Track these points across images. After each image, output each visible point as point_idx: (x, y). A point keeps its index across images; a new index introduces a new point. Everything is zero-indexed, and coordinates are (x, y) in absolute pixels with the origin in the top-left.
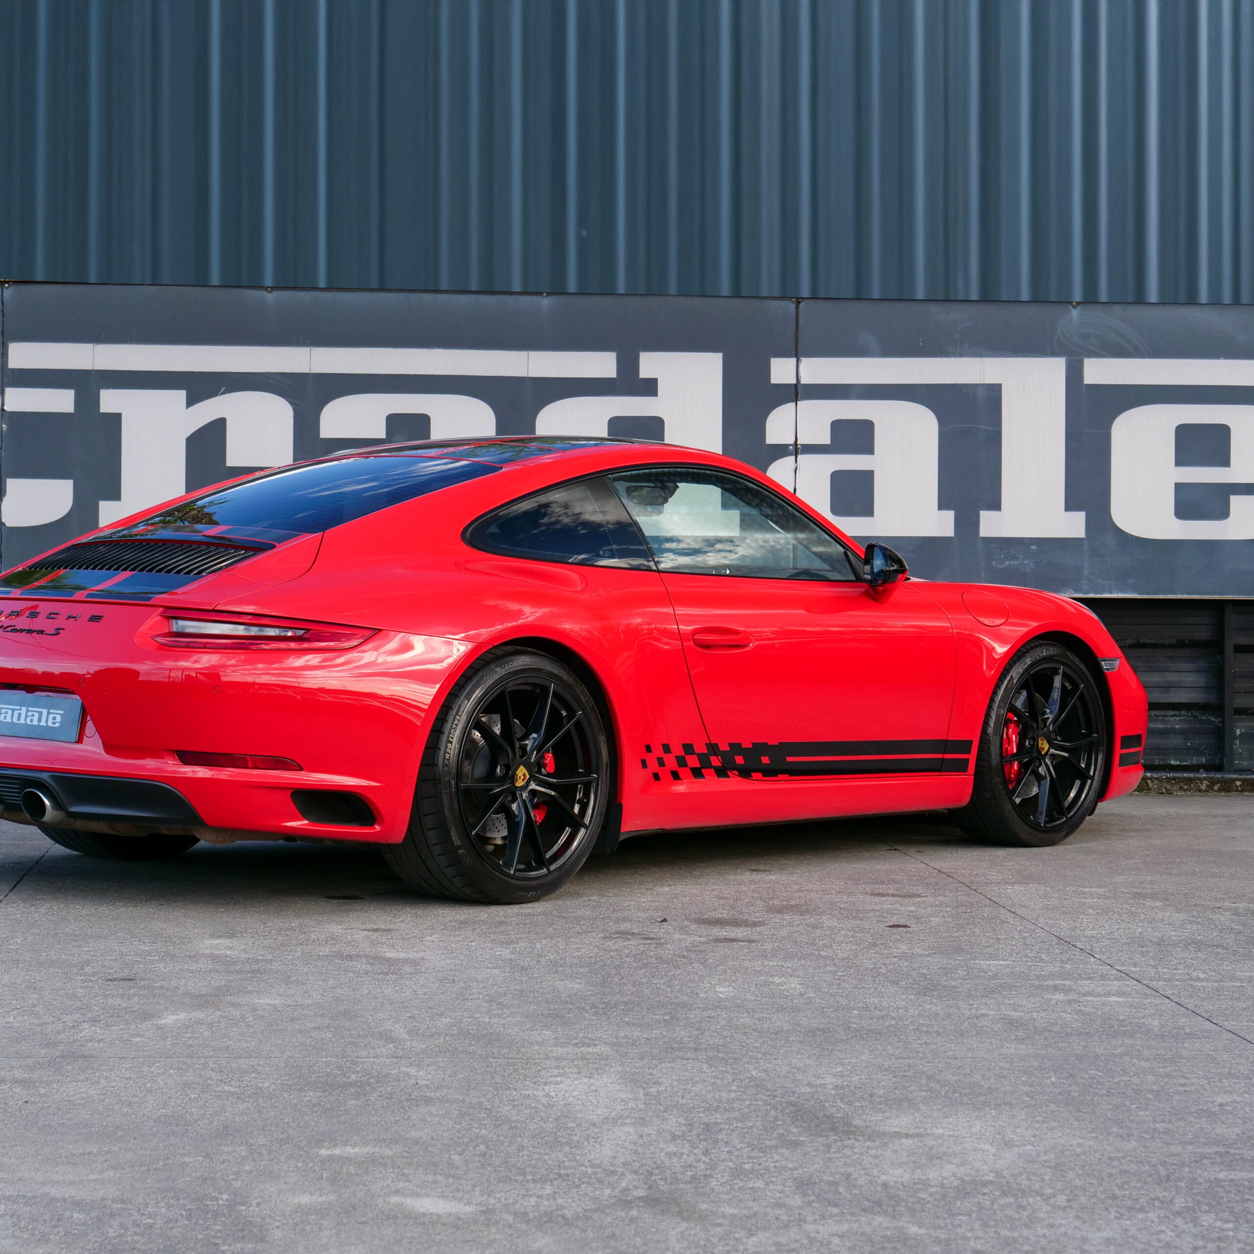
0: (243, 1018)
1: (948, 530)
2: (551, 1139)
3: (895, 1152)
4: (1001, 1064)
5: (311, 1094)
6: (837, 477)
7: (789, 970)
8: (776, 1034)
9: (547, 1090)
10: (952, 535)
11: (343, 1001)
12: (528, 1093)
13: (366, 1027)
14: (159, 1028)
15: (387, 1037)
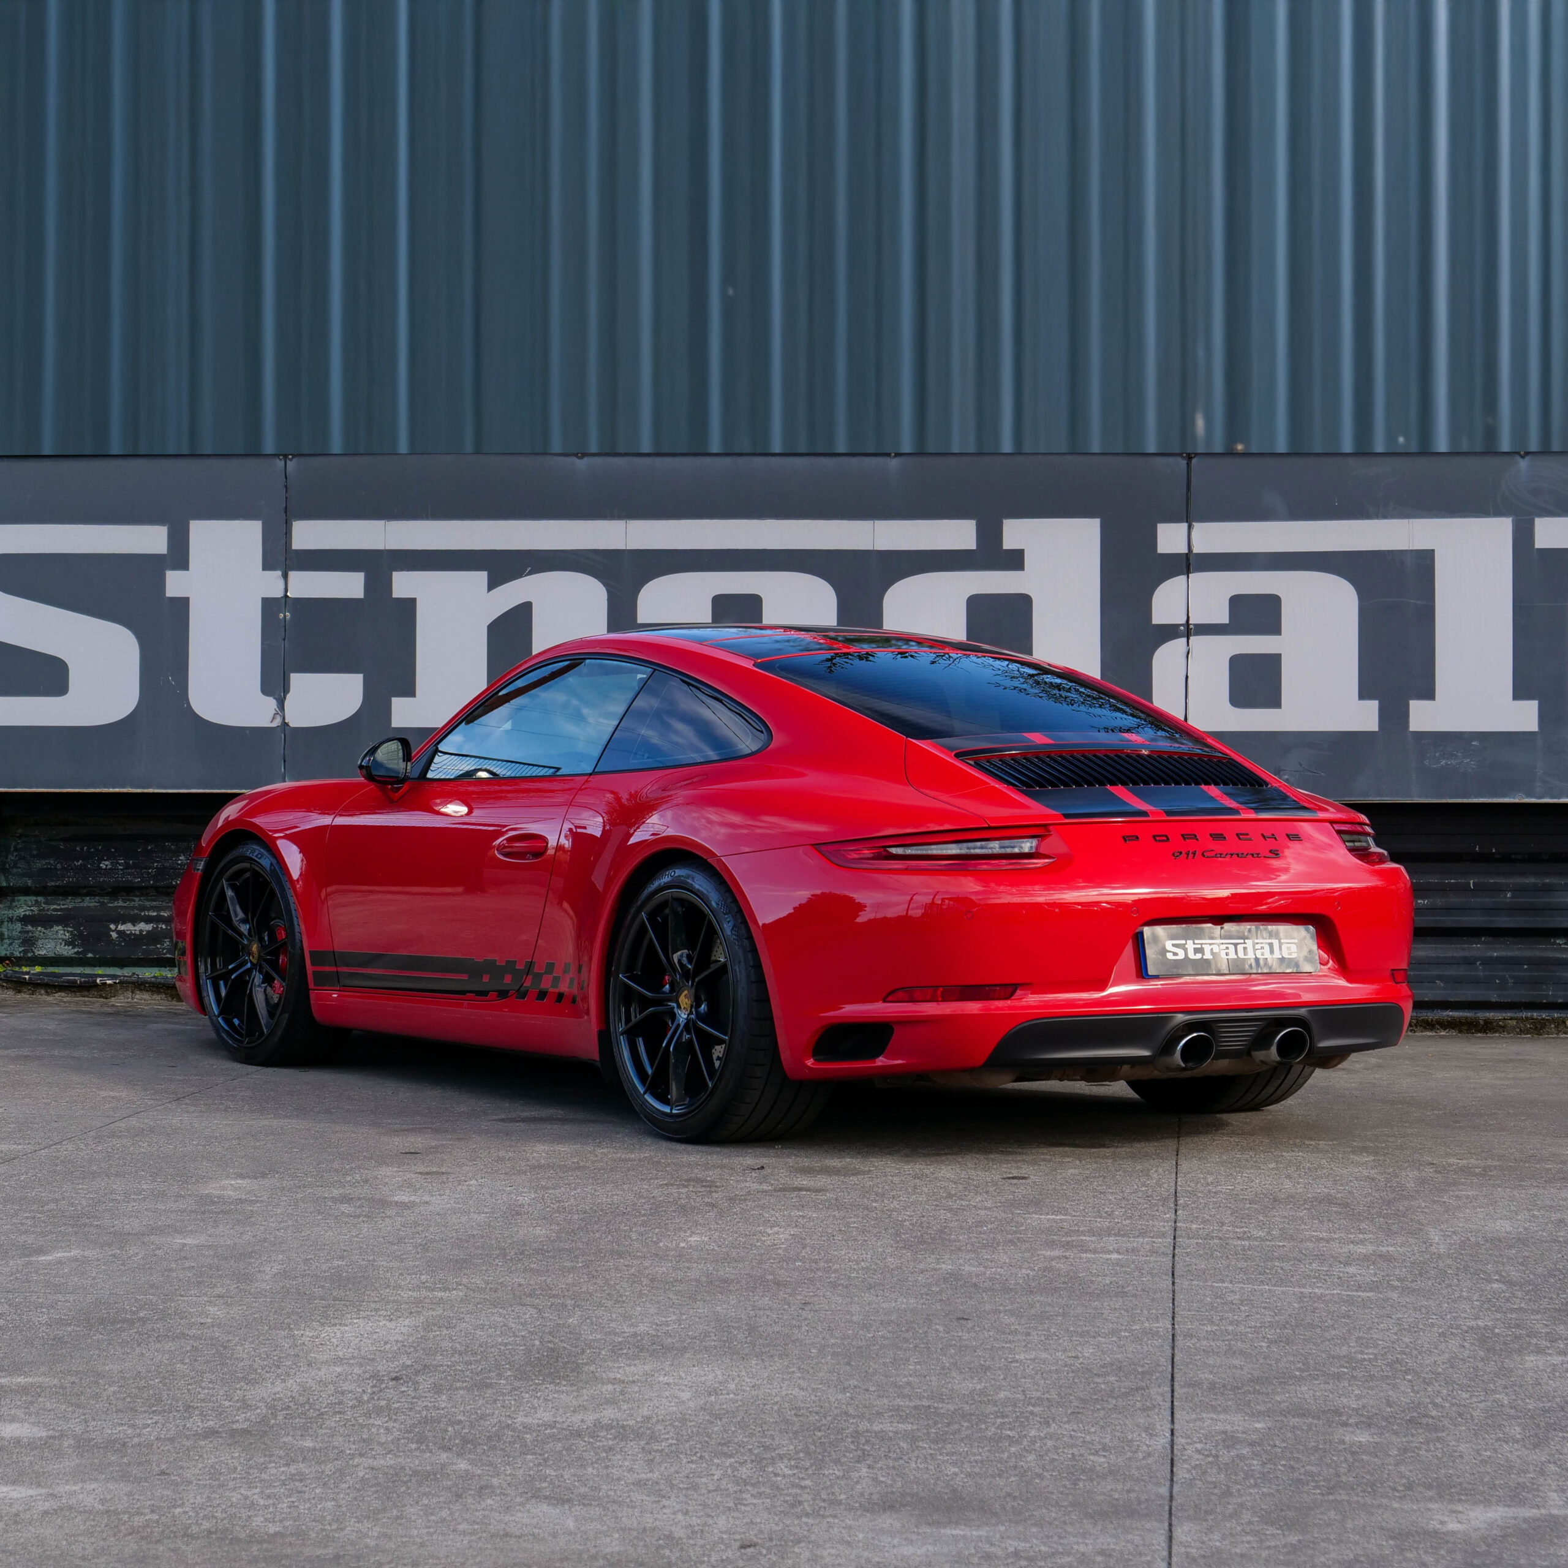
1: (1371, 724)
6: (1238, 663)
10: (1376, 729)
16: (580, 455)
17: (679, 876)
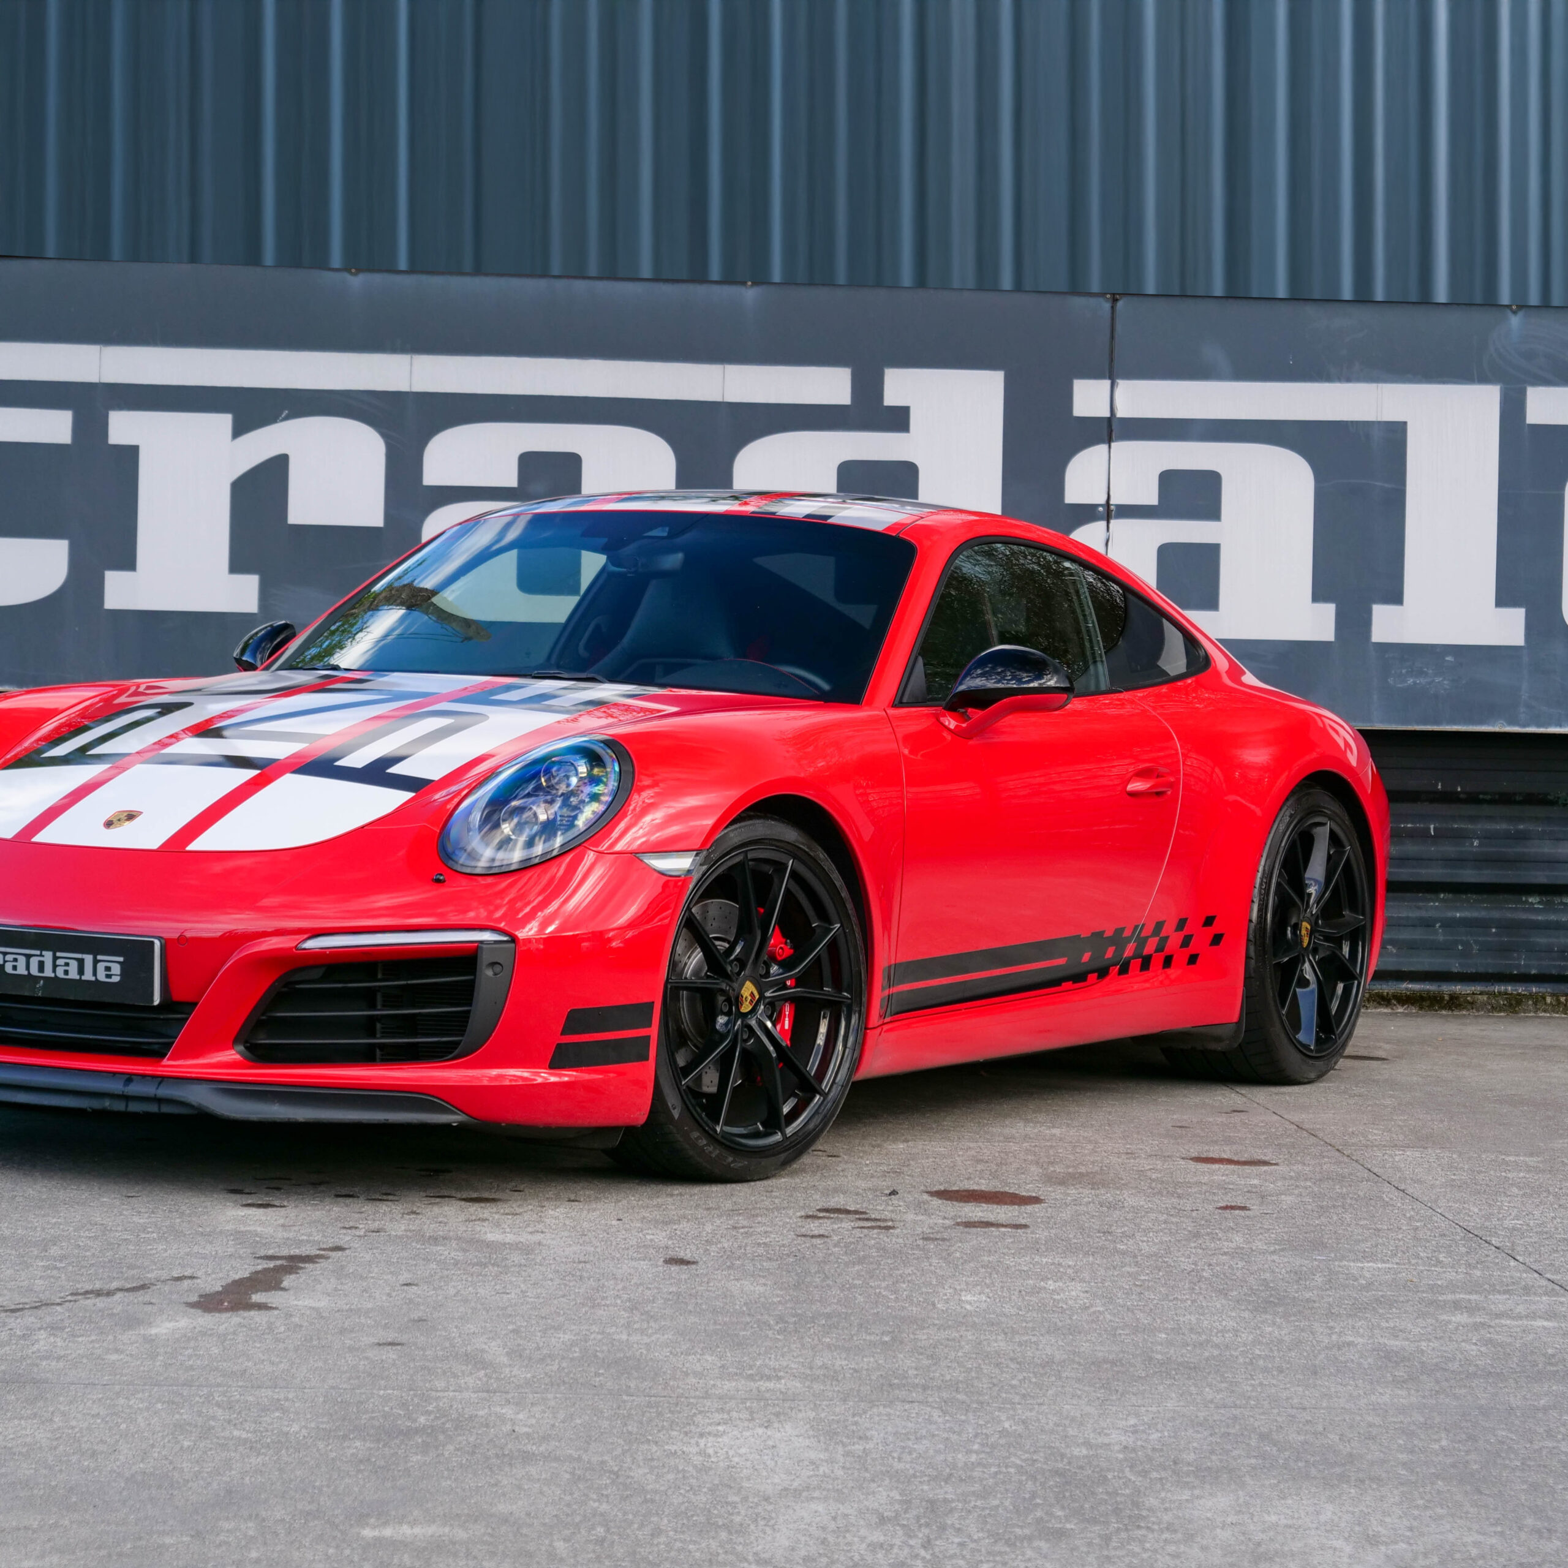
0: (271, 1327)
1: (1327, 634)
2: (702, 1519)
3: (1204, 1549)
4: (1370, 1419)
5: (358, 1444)
6: (1168, 554)
7: (1070, 1271)
8: (1043, 1367)
9: (702, 1445)
10: (1332, 639)
11: (418, 1304)
12: (673, 1448)
13: (447, 1345)
14: (149, 1340)
15: (476, 1360)
16: (353, 271)
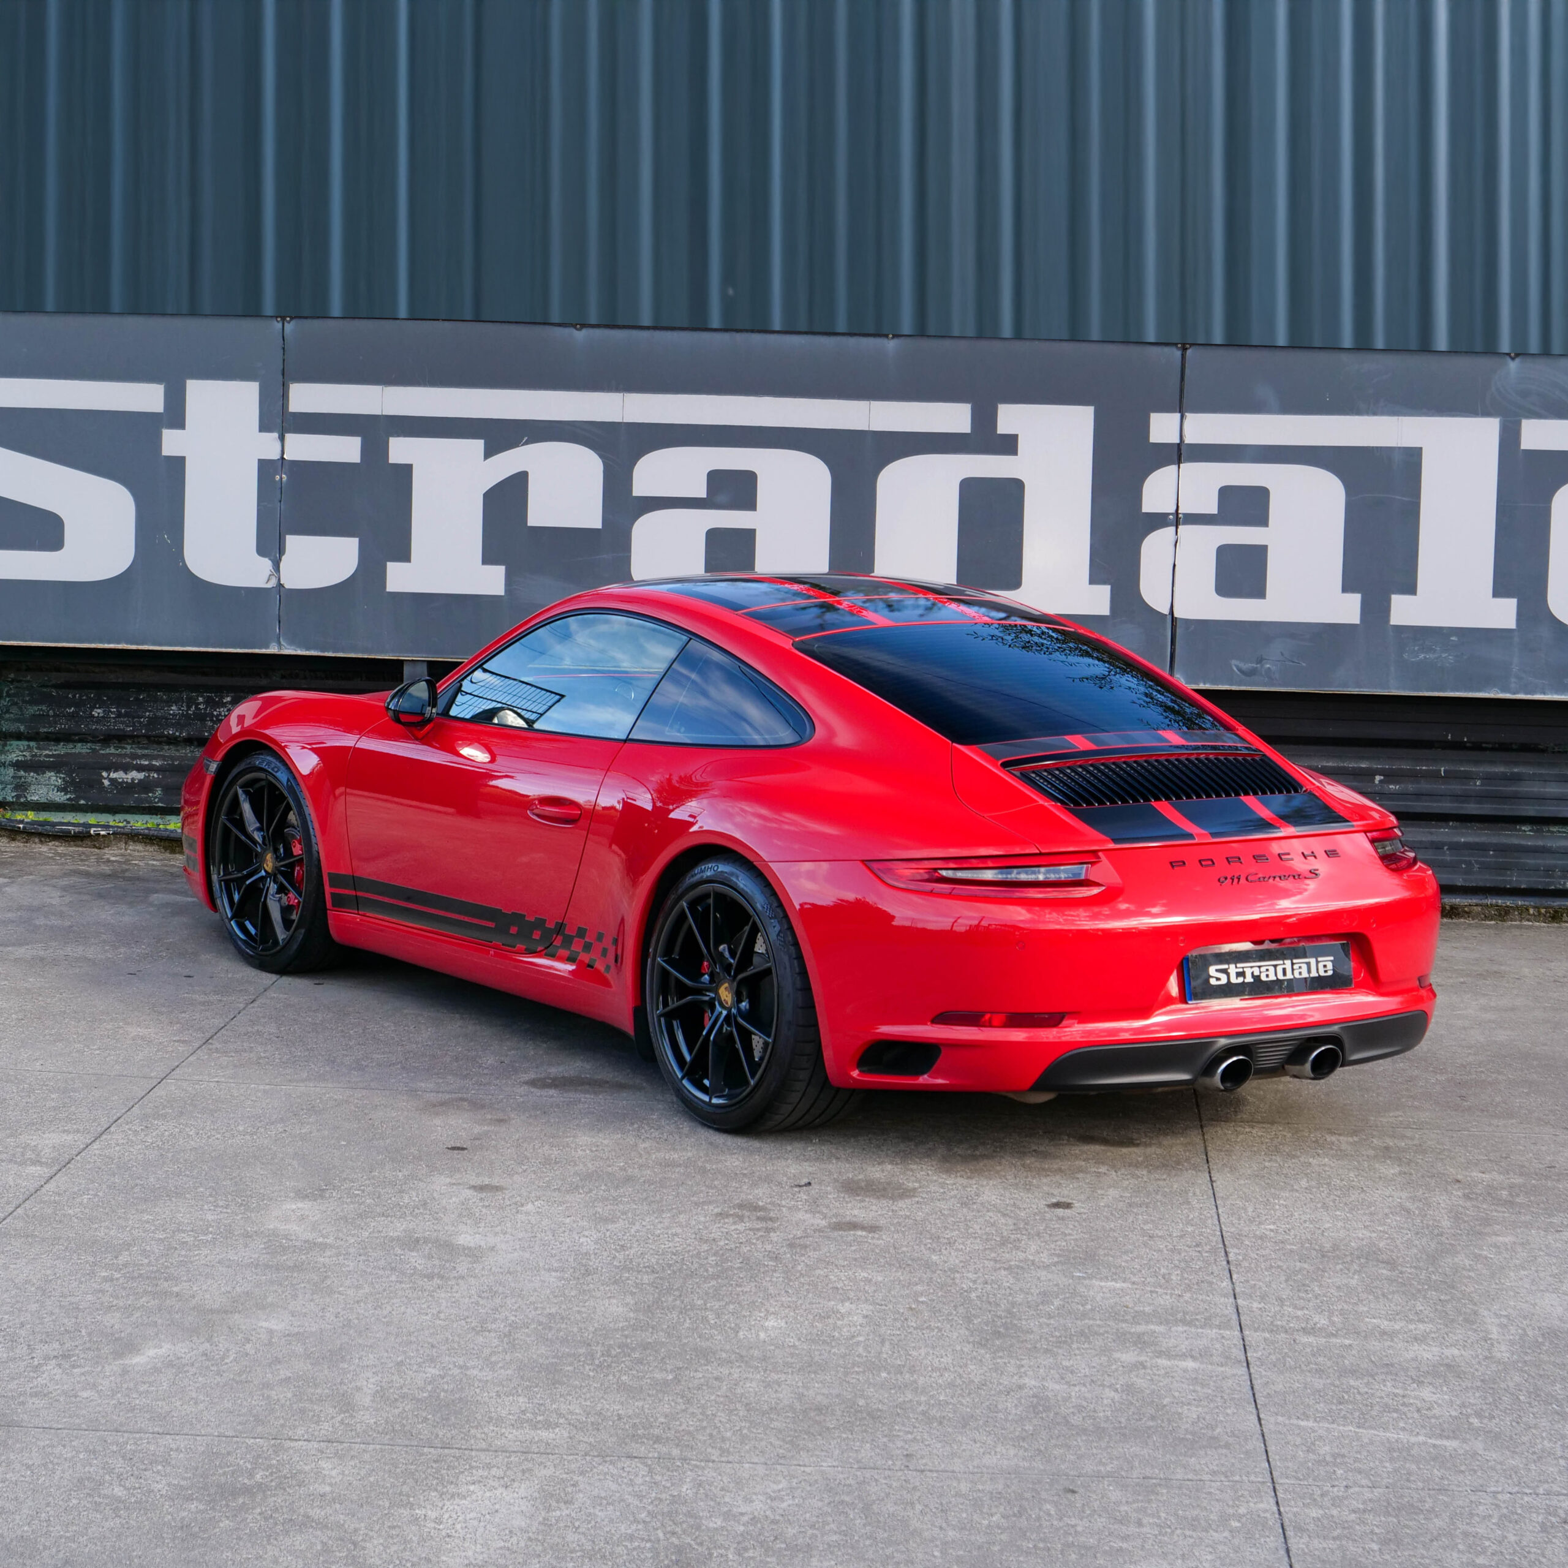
0: (224, 1356)
1: (1354, 618)
4: (963, 1486)
5: (194, 1505)
6: (1224, 552)
7: (872, 1289)
8: (764, 1415)
9: (445, 1509)
10: (1358, 622)
11: (351, 1327)
12: (420, 1512)
13: (339, 1381)
15: (346, 1401)
16: (578, 326)
17: (722, 872)
